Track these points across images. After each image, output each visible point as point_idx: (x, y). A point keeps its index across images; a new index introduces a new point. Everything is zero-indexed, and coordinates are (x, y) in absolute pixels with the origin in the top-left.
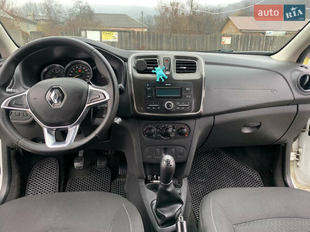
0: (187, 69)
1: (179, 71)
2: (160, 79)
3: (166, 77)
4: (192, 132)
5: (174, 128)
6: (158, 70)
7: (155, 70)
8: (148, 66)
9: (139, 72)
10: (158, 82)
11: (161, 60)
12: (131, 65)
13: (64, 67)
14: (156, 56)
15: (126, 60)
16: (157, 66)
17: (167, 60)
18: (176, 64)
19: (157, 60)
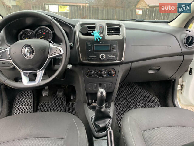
0: (114, 33)
1: (109, 34)
2: (97, 39)
3: (101, 38)
4: (117, 74)
5: (105, 71)
7: (93, 33)
8: (89, 30)
9: (83, 34)
10: (95, 41)
11: (97, 26)
12: (77, 30)
13: (34, 31)
14: (94, 24)
15: (74, 26)
16: (95, 31)
17: (101, 26)
18: (107, 29)
19: (94, 26)
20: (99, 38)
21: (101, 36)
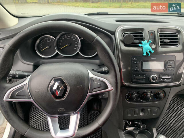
0: (170, 42)
2: (147, 53)
3: (153, 51)
4: (167, 96)
6: (145, 44)
7: (141, 43)
8: (135, 39)
9: (126, 45)
11: (146, 34)
13: (55, 38)
15: (114, 33)
17: (152, 33)
18: (160, 36)
19: (142, 33)
20: (150, 52)
21: (153, 49)
